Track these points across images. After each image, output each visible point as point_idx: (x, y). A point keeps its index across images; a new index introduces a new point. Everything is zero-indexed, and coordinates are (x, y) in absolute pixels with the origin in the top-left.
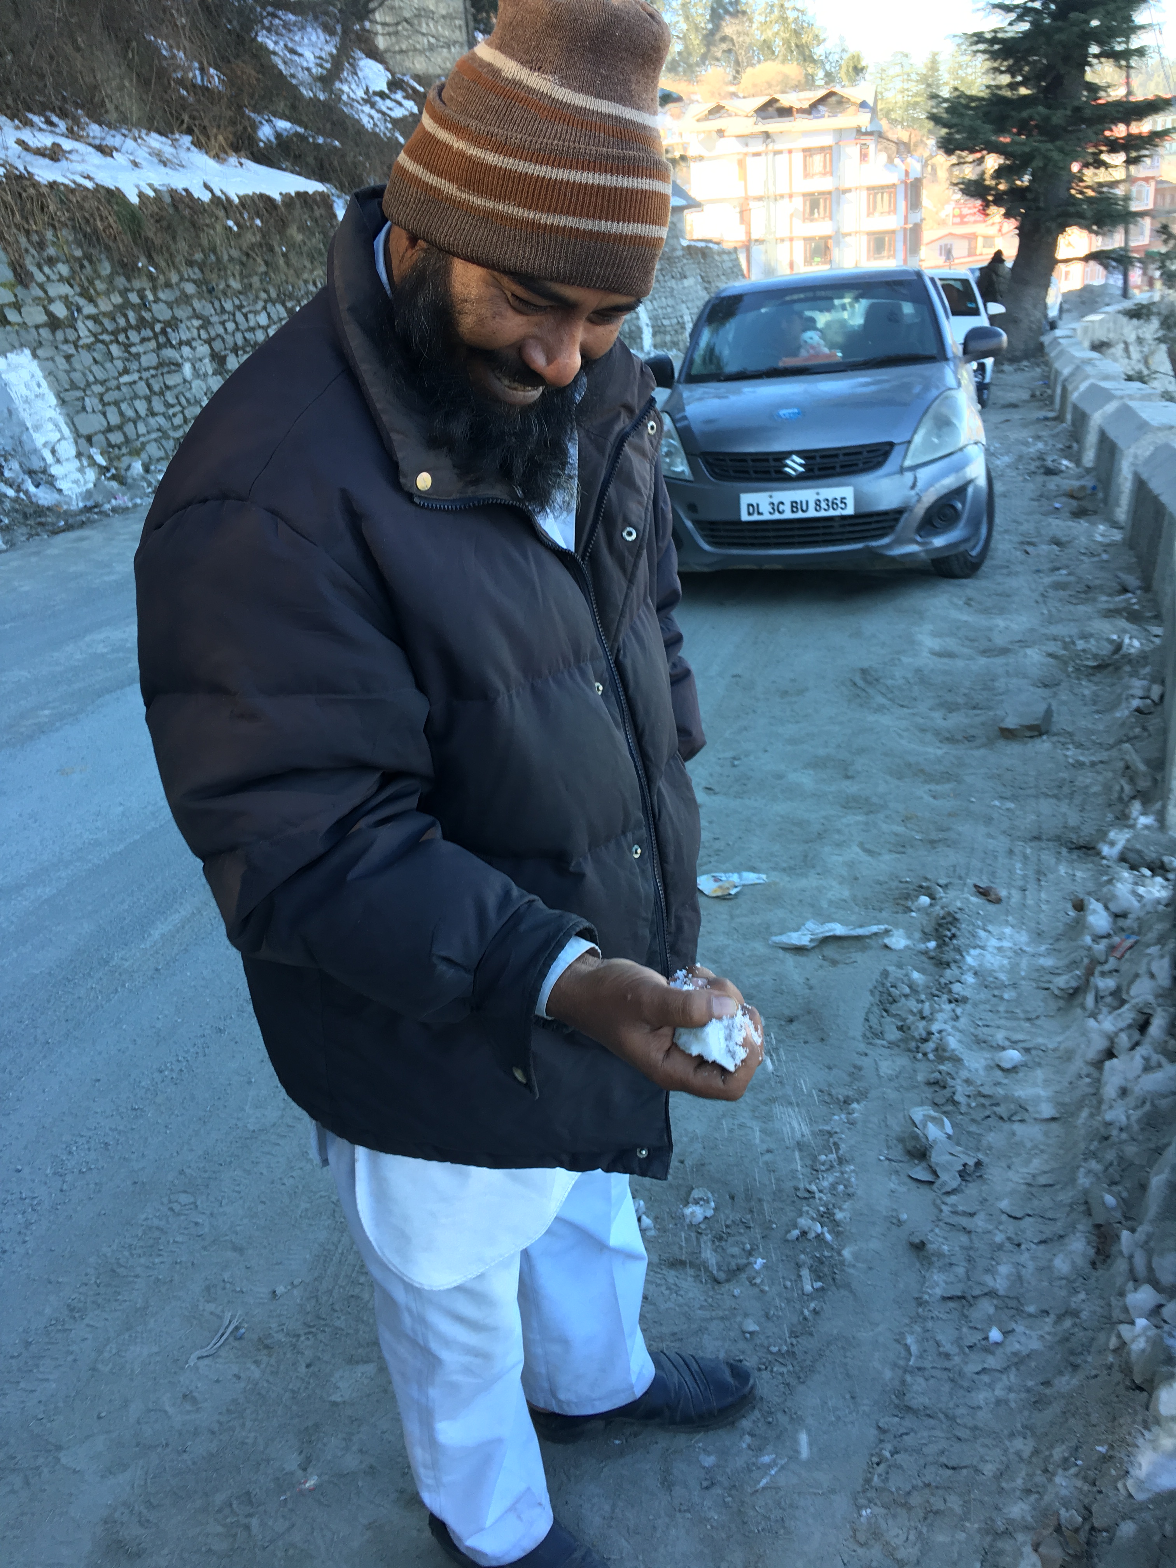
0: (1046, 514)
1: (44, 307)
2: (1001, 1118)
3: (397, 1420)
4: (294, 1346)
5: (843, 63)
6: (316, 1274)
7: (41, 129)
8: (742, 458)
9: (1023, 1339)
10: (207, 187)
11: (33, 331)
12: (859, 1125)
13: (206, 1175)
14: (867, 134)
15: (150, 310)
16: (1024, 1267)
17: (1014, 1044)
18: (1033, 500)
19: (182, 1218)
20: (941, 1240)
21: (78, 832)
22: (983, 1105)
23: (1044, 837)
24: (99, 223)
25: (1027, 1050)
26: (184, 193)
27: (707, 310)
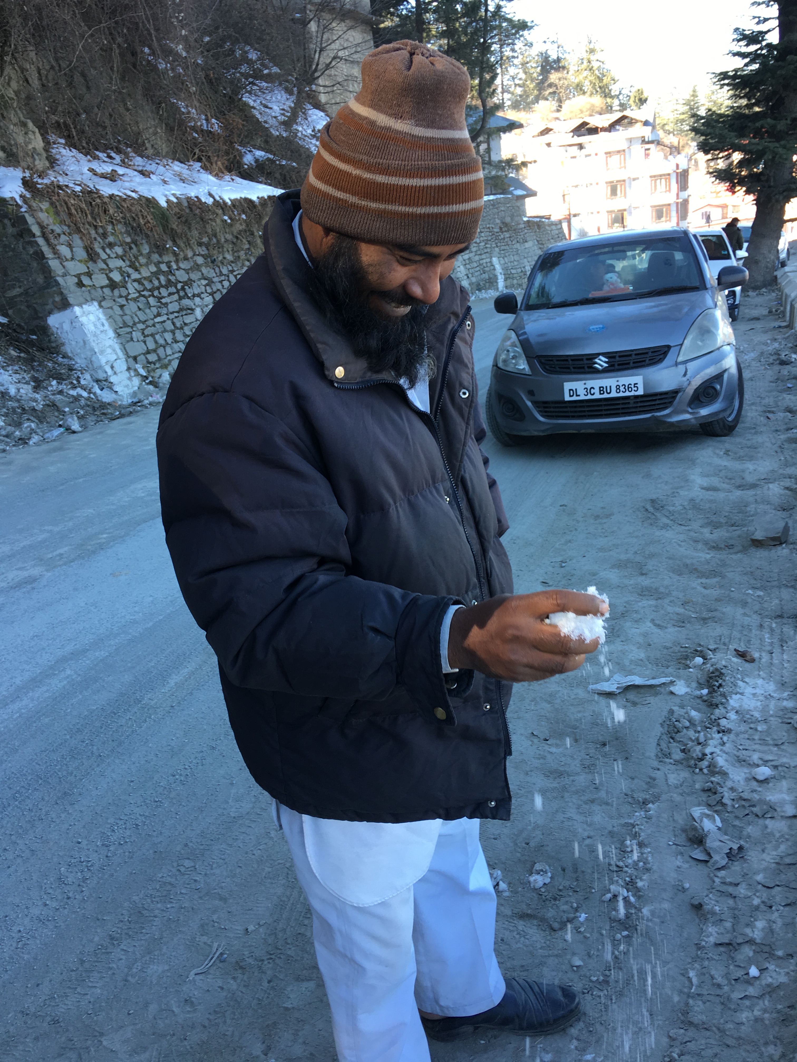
0: (781, 392)
1: (106, 274)
2: (757, 816)
3: (329, 1021)
4: (260, 967)
5: (632, 95)
6: (275, 918)
7: (104, 161)
8: (565, 358)
9: (774, 974)
10: (211, 195)
11: (99, 289)
12: (654, 819)
13: (202, 847)
14: (649, 142)
15: (174, 275)
16: (774, 922)
17: (766, 762)
18: (771, 382)
19: (187, 876)
20: (713, 902)
21: (123, 614)
22: (744, 806)
23: (785, 615)
24: (141, 221)
25: (776, 767)
26: (196, 199)
27: (540, 262)
